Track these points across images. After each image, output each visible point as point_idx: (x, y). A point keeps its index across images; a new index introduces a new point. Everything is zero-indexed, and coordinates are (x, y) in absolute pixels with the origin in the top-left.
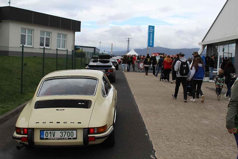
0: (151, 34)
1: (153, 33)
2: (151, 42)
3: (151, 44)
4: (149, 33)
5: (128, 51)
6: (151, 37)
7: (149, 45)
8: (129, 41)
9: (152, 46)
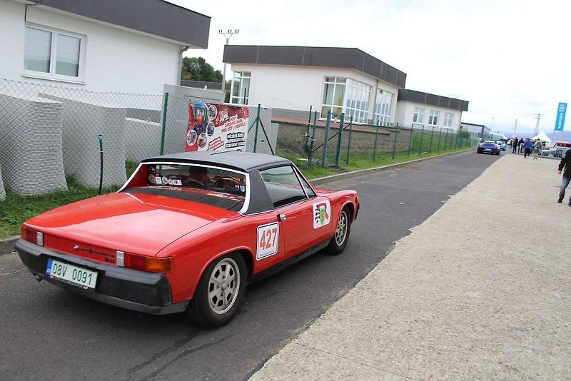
0: (562, 114)
1: (564, 113)
2: (560, 124)
3: (559, 127)
4: (559, 113)
5: (536, 134)
6: (561, 117)
7: (556, 129)
8: (539, 119)
9: (561, 129)
